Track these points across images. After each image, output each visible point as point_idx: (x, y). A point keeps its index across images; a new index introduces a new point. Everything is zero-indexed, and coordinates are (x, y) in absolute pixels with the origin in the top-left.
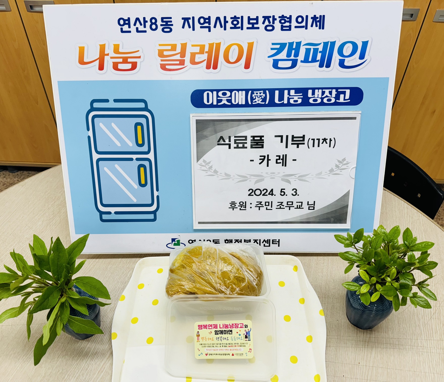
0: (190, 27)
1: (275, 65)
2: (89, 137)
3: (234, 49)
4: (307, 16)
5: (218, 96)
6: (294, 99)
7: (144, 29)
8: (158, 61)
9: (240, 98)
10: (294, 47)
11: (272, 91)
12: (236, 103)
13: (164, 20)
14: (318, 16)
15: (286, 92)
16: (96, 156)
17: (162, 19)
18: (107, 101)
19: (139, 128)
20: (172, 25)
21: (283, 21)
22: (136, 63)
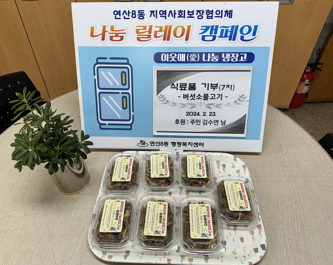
0: (154, 16)
1: (203, 39)
2: (95, 79)
3: (180, 29)
4: (222, 11)
5: (169, 56)
6: (214, 59)
7: (128, 17)
8: (136, 36)
9: (182, 58)
10: (214, 28)
11: (201, 54)
12: (180, 61)
13: (140, 12)
14: (228, 10)
15: (209, 55)
16: (98, 91)
17: (139, 11)
18: (106, 58)
19: (124, 74)
20: (144, 15)
21: (208, 13)
22: (123, 36)
